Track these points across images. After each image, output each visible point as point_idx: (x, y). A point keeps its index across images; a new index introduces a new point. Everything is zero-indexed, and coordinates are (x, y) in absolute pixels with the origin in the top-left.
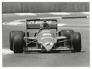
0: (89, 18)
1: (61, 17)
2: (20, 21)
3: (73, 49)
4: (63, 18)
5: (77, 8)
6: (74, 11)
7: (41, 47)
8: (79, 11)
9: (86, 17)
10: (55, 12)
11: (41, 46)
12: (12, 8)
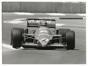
0: (85, 19)
1: (58, 18)
2: (20, 20)
3: (67, 46)
4: (61, 19)
5: (72, 9)
6: (69, 13)
7: (38, 43)
8: (74, 13)
9: (82, 19)
10: (51, 12)
11: (38, 41)
12: (11, 8)
